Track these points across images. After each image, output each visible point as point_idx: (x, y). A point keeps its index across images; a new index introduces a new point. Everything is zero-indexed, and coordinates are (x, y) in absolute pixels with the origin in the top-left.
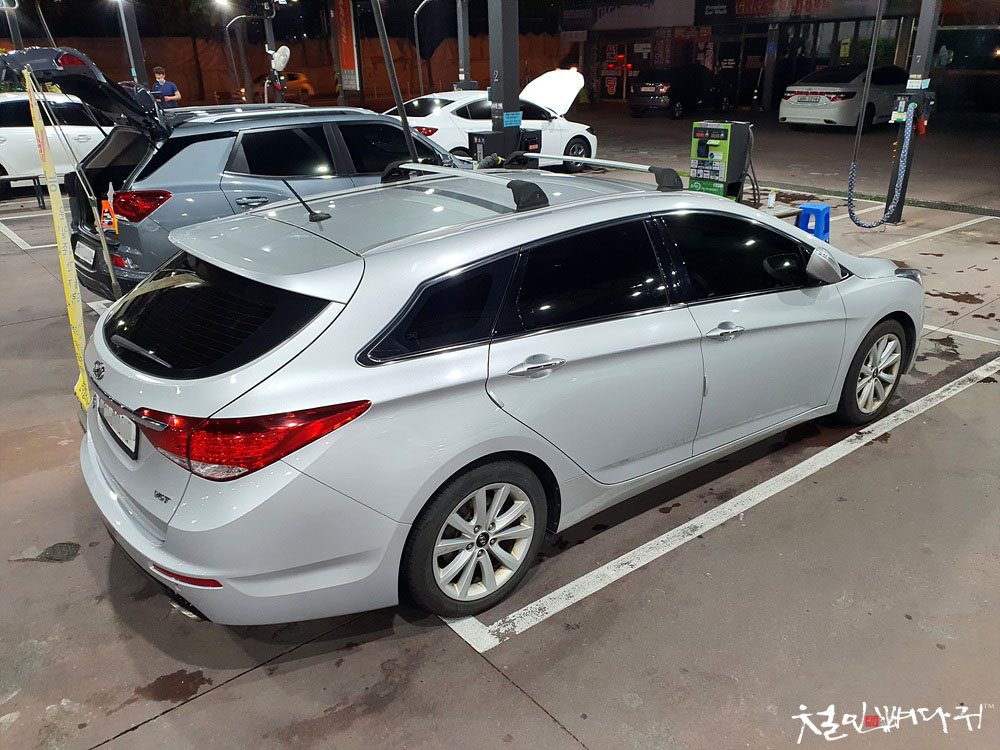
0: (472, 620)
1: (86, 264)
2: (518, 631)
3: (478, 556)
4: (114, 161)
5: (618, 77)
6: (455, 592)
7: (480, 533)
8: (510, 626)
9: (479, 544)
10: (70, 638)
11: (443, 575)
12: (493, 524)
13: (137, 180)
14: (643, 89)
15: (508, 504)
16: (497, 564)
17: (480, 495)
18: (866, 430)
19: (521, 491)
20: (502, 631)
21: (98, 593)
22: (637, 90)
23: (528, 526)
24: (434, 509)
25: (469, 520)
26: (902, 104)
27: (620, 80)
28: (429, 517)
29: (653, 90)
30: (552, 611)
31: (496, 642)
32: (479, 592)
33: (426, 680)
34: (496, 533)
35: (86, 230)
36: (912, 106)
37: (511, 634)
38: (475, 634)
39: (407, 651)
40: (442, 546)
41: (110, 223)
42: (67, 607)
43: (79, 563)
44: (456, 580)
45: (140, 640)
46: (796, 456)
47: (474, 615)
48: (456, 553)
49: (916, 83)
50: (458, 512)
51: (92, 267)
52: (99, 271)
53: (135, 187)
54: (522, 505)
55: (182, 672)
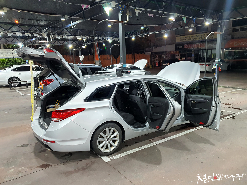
0: (106, 157)
1: (35, 95)
2: (115, 159)
3: (107, 143)
4: (43, 75)
5: (158, 62)
6: (102, 150)
7: (108, 138)
8: (113, 158)
9: (107, 141)
10: (25, 159)
11: (100, 146)
12: (110, 136)
13: (47, 77)
14: (163, 64)
15: (114, 132)
16: (111, 146)
17: (107, 130)
18: (198, 127)
19: (116, 130)
20: (112, 159)
21: (31, 151)
22: (162, 64)
23: (118, 138)
24: (98, 131)
25: (105, 135)
26: (215, 65)
27: (159, 63)
28: (97, 133)
29: (166, 64)
30: (122, 156)
31: (110, 160)
32: (107, 151)
33: (94, 166)
34: (111, 138)
35: (36, 88)
36: (217, 65)
37: (113, 159)
38: (106, 159)
39: (92, 161)
40: (99, 140)
41: (41, 87)
42: (25, 154)
43: (28, 147)
44: (102, 147)
45: (39, 159)
46: (181, 132)
47: (106, 156)
48: (103, 142)
49: (217, 60)
50: (103, 132)
51: (37, 95)
52: (38, 96)
53: (47, 79)
54: (117, 133)
55: (47, 164)
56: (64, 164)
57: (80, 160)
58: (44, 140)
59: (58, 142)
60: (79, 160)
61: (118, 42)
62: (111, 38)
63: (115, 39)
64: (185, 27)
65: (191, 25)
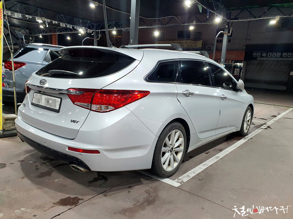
2: (185, 181)
3: (170, 156)
6: (165, 167)
7: (171, 147)
8: (181, 180)
9: (171, 151)
10: (15, 190)
11: (163, 160)
12: (174, 145)
15: (178, 138)
16: (175, 160)
17: (174, 133)
18: (246, 137)
19: (182, 135)
23: (182, 147)
31: (180, 184)
32: (170, 169)
34: (175, 148)
39: (151, 187)
40: (163, 149)
44: (164, 163)
47: (167, 178)
48: (165, 153)
55: (69, 197)
56: (105, 196)
57: (130, 187)
58: (70, 148)
59: (105, 153)
60: (128, 186)
61: (92, 34)
62: (84, 28)
63: (89, 30)
64: (184, 24)
65: (193, 22)
